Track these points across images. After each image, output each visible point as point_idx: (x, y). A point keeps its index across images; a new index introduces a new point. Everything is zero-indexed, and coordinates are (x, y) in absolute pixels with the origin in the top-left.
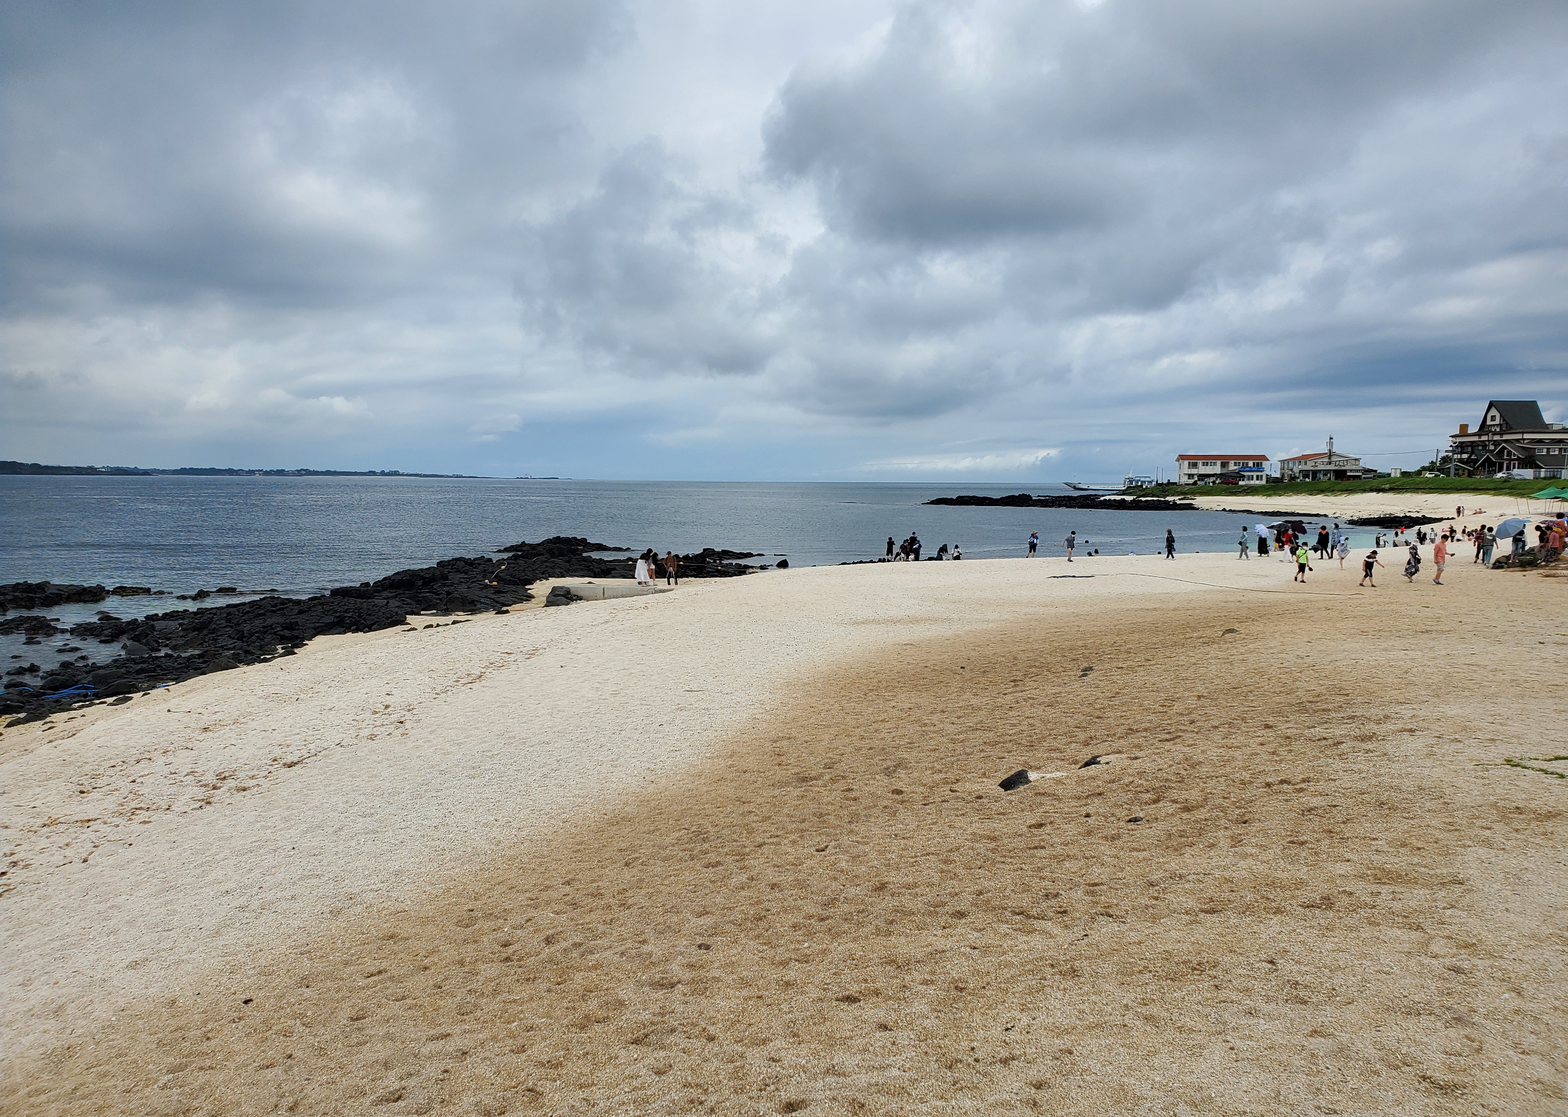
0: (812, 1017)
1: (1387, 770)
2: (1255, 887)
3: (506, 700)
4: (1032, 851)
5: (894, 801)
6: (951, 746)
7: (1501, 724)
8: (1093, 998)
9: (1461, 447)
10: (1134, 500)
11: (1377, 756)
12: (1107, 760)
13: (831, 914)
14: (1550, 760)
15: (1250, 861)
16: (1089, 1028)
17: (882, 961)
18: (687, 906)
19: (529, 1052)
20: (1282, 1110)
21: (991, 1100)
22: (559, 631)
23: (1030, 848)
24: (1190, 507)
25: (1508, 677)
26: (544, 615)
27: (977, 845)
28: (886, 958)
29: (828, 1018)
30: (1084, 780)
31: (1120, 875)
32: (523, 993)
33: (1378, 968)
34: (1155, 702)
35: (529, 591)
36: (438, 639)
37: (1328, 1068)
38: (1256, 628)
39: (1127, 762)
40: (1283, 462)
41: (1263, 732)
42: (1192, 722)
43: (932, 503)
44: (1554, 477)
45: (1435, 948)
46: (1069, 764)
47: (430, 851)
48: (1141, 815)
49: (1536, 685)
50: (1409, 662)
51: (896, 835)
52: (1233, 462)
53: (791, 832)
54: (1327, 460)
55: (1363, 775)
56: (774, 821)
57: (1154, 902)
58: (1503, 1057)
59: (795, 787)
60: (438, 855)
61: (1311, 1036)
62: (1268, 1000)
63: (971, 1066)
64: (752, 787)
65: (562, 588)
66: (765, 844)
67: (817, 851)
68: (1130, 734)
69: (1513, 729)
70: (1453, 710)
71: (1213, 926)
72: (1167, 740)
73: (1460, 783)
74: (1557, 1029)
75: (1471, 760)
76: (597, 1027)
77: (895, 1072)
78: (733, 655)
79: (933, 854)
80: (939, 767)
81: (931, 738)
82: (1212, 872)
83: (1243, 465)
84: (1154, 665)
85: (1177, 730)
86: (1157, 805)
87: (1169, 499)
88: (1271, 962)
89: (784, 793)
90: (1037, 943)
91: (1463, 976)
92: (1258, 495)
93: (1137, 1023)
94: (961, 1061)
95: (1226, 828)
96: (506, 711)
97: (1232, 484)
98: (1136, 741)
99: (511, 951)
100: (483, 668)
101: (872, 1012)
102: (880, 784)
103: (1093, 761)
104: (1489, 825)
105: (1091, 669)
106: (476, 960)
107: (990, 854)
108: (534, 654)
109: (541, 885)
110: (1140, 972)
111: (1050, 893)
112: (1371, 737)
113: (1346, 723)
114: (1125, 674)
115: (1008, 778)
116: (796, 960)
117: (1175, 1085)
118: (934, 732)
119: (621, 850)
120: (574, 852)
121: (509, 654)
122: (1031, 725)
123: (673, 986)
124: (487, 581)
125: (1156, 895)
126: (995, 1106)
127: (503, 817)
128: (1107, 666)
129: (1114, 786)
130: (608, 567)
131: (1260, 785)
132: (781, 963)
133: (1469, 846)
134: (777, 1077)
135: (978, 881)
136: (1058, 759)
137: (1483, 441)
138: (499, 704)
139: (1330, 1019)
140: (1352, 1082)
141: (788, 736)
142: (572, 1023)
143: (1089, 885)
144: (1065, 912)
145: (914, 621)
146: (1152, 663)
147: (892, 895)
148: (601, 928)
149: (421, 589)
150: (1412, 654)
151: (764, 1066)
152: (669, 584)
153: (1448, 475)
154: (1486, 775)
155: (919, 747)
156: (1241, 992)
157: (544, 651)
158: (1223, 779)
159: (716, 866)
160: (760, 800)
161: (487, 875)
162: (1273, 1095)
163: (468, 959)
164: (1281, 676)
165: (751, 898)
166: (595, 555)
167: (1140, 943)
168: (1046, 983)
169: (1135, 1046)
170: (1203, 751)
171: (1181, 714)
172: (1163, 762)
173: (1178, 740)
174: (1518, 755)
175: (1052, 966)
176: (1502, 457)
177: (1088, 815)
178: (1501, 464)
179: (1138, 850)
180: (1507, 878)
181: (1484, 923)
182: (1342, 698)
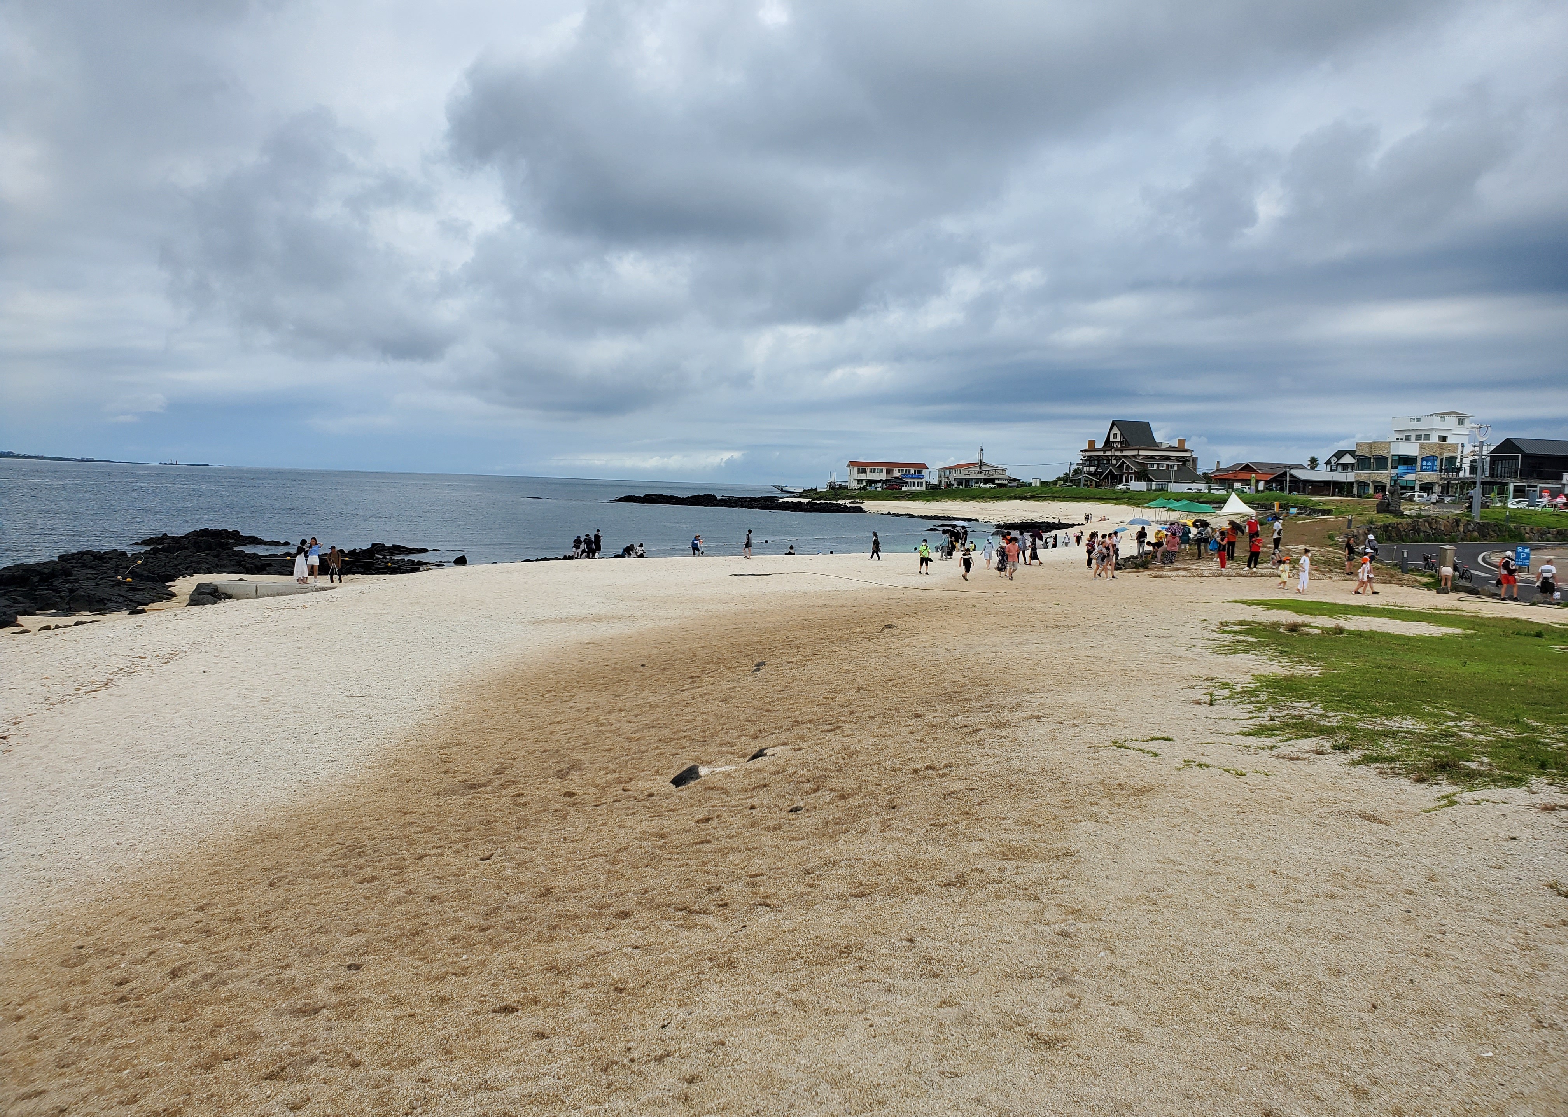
0: (466, 1031)
1: (1017, 754)
2: (900, 870)
3: (136, 710)
4: (698, 846)
5: (565, 803)
6: (626, 745)
7: (1111, 710)
8: (748, 988)
9: (1089, 461)
10: (809, 502)
11: (1010, 742)
12: (773, 753)
13: (493, 924)
14: (1147, 741)
15: (897, 844)
16: (742, 1018)
17: (542, 968)
18: (338, 925)
19: (141, 1102)
20: (911, 1079)
21: (644, 1099)
22: (204, 633)
23: (696, 844)
24: (859, 510)
25: (1118, 668)
26: (186, 615)
27: (645, 843)
28: (547, 964)
29: (483, 1031)
30: (751, 773)
31: (779, 864)
32: (139, 1036)
33: (1001, 938)
34: (820, 695)
35: (170, 589)
36: (56, 642)
37: (953, 1035)
38: (911, 624)
39: (791, 753)
40: (940, 470)
41: (913, 721)
42: (852, 713)
43: (620, 500)
44: (1162, 490)
45: (1048, 916)
46: (739, 757)
47: (33, 883)
48: (802, 805)
49: (1141, 674)
50: (1039, 655)
51: (565, 839)
52: (897, 469)
53: (455, 842)
54: (978, 469)
55: (996, 760)
56: (437, 831)
57: (809, 889)
58: (1097, 1010)
59: (462, 795)
60: (43, 887)
61: (940, 1007)
62: (906, 976)
63: (627, 1067)
64: (415, 797)
65: (208, 585)
66: (426, 855)
67: (482, 859)
68: (796, 726)
69: (1120, 713)
70: (1072, 698)
71: (861, 909)
72: (829, 731)
73: (1075, 764)
74: (1141, 981)
75: (1086, 743)
76: (226, 1066)
77: (549, 1080)
78: (400, 657)
79: (601, 855)
80: (613, 767)
81: (607, 738)
82: (863, 856)
83: (906, 472)
84: (820, 659)
85: (837, 721)
86: (817, 794)
87: (841, 502)
88: (911, 940)
89: (450, 801)
90: (697, 937)
91: (1069, 939)
92: (918, 500)
93: (787, 1009)
94: (616, 1063)
95: (877, 814)
96: (135, 721)
97: (896, 489)
98: (801, 733)
99: (127, 990)
100: (110, 674)
101: (528, 1021)
102: (553, 788)
103: (760, 754)
104: (1097, 801)
105: (763, 664)
106: (84, 1004)
107: (658, 852)
108: (173, 658)
109: (168, 913)
110: (793, 959)
111: (713, 887)
112: (1005, 724)
113: (985, 712)
114: (794, 668)
115: (680, 774)
116: (453, 974)
117: (819, 1065)
118: (611, 732)
119: (265, 870)
120: (210, 874)
121: (142, 658)
122: (706, 720)
123: (316, 1011)
124: (119, 577)
125: (811, 882)
126: (647, 1105)
127: (127, 840)
128: (778, 660)
129: (779, 777)
130: (263, 562)
131: (908, 772)
132: (437, 978)
133: (1080, 821)
134: (425, 1098)
135: (644, 879)
136: (728, 753)
137: (1107, 456)
138: (127, 714)
139: (957, 989)
140: (972, 1046)
141: (457, 741)
142: (195, 1063)
143: (750, 876)
144: (726, 905)
145: (597, 619)
146: (819, 657)
147: (557, 900)
148: (238, 955)
149: (37, 586)
150: (1042, 647)
151: (412, 1088)
152: (332, 581)
153: (1079, 485)
154: (1097, 755)
155: (595, 747)
156: (882, 971)
157: (184, 654)
158: (877, 766)
159: (372, 881)
160: (423, 810)
161: (103, 906)
162: (904, 1066)
163: (73, 1004)
164: (931, 668)
165: (408, 912)
166: (248, 550)
167: (794, 931)
168: (704, 977)
169: (784, 1031)
170: (859, 741)
171: (843, 706)
172: (824, 751)
173: (838, 731)
174: (1123, 737)
175: (711, 959)
176: (1122, 471)
177: (753, 808)
178: (1121, 477)
179: (797, 839)
180: (1108, 848)
181: (1088, 890)
182: (982, 689)
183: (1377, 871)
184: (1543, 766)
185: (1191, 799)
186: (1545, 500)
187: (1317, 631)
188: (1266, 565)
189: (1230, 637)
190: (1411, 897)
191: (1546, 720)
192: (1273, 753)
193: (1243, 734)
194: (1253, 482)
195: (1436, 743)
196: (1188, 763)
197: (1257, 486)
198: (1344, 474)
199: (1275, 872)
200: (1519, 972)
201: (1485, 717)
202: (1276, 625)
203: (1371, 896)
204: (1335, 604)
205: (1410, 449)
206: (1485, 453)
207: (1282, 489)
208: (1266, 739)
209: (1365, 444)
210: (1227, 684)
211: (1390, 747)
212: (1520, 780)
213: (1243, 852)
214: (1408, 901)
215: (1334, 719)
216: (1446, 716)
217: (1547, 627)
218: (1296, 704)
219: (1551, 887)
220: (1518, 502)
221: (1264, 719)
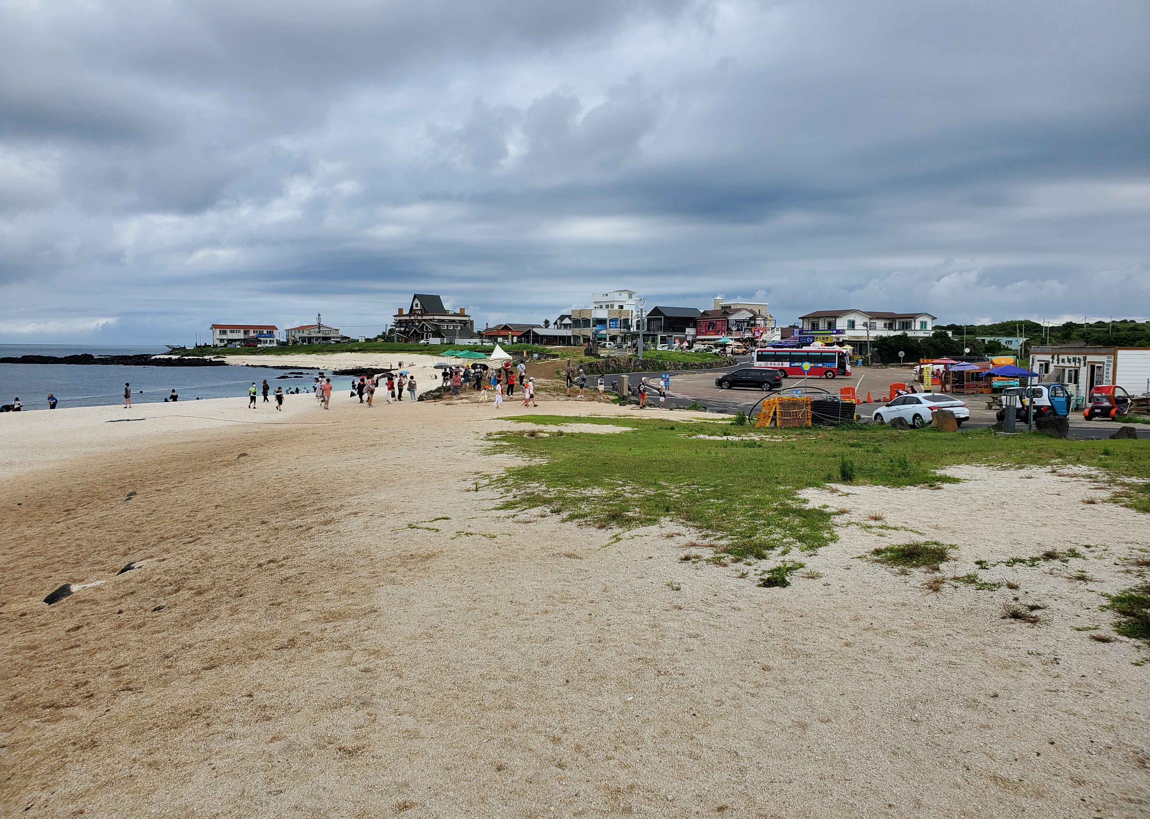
1: (339, 543)
2: (244, 643)
4: (68, 651)
7: (408, 502)
8: (108, 761)
9: (400, 323)
10: (178, 358)
11: (334, 534)
12: (140, 565)
14: (432, 521)
15: (242, 624)
16: (101, 787)
20: (244, 803)
23: (66, 649)
24: (222, 363)
25: (416, 471)
27: (16, 656)
30: (120, 584)
31: (142, 654)
34: (183, 514)
37: (279, 762)
38: (262, 451)
39: (156, 564)
40: (287, 331)
41: (260, 527)
42: (210, 526)
44: (451, 343)
45: (355, 659)
46: (109, 573)
48: (164, 604)
49: (431, 474)
50: (360, 467)
52: (252, 330)
54: (317, 330)
55: (323, 549)
57: (167, 670)
58: (388, 721)
61: (271, 742)
62: (244, 723)
68: (161, 541)
69: (415, 504)
70: (381, 496)
71: (211, 678)
72: (190, 542)
73: (381, 544)
74: (419, 694)
75: (389, 528)
82: (214, 637)
83: (260, 332)
84: (185, 485)
85: (197, 534)
86: (178, 594)
87: (206, 357)
88: (250, 696)
90: (63, 728)
91: (370, 673)
92: (271, 354)
93: (142, 771)
95: (227, 602)
97: (253, 346)
98: (165, 546)
103: (128, 568)
104: (395, 569)
105: (134, 493)
107: (27, 662)
110: (150, 729)
111: (80, 683)
112: (331, 521)
113: (316, 514)
114: (162, 495)
115: (52, 593)
122: (79, 545)
125: (169, 664)
128: (148, 490)
129: (145, 585)
131: (254, 567)
133: (382, 586)
135: (13, 687)
136: (99, 570)
137: (412, 320)
139: (284, 726)
140: (294, 767)
143: (115, 668)
144: (92, 695)
146: (184, 484)
150: (362, 461)
153: (393, 341)
154: (396, 536)
156: (226, 724)
158: (229, 565)
162: (239, 794)
164: (276, 485)
167: (152, 705)
168: (67, 759)
169: (138, 790)
170: (215, 547)
171: (202, 521)
172: (184, 559)
173: (198, 541)
174: (415, 521)
175: (74, 744)
176: (423, 330)
177: (120, 612)
178: (423, 335)
179: (158, 632)
180: (401, 602)
181: (386, 635)
182: (315, 496)
183: (574, 591)
184: (668, 510)
185: (460, 558)
186: (677, 345)
187: (547, 435)
188: (518, 393)
189: (492, 443)
190: (593, 604)
191: (671, 481)
192: (514, 520)
193: (496, 509)
194: (510, 337)
195: (611, 502)
196: (459, 533)
197: (512, 340)
198: (565, 331)
199: (512, 602)
200: (650, 642)
201: (638, 482)
202: (522, 433)
203: (569, 608)
204: (560, 416)
205: (602, 314)
206: (644, 316)
207: (528, 342)
208: (510, 511)
209: (577, 311)
210: (488, 475)
211: (585, 508)
212: (655, 520)
213: (492, 591)
214: (590, 608)
215: (553, 493)
216: (617, 484)
217: (677, 423)
218: (530, 485)
219: (669, 585)
220: (663, 347)
221: (510, 497)
